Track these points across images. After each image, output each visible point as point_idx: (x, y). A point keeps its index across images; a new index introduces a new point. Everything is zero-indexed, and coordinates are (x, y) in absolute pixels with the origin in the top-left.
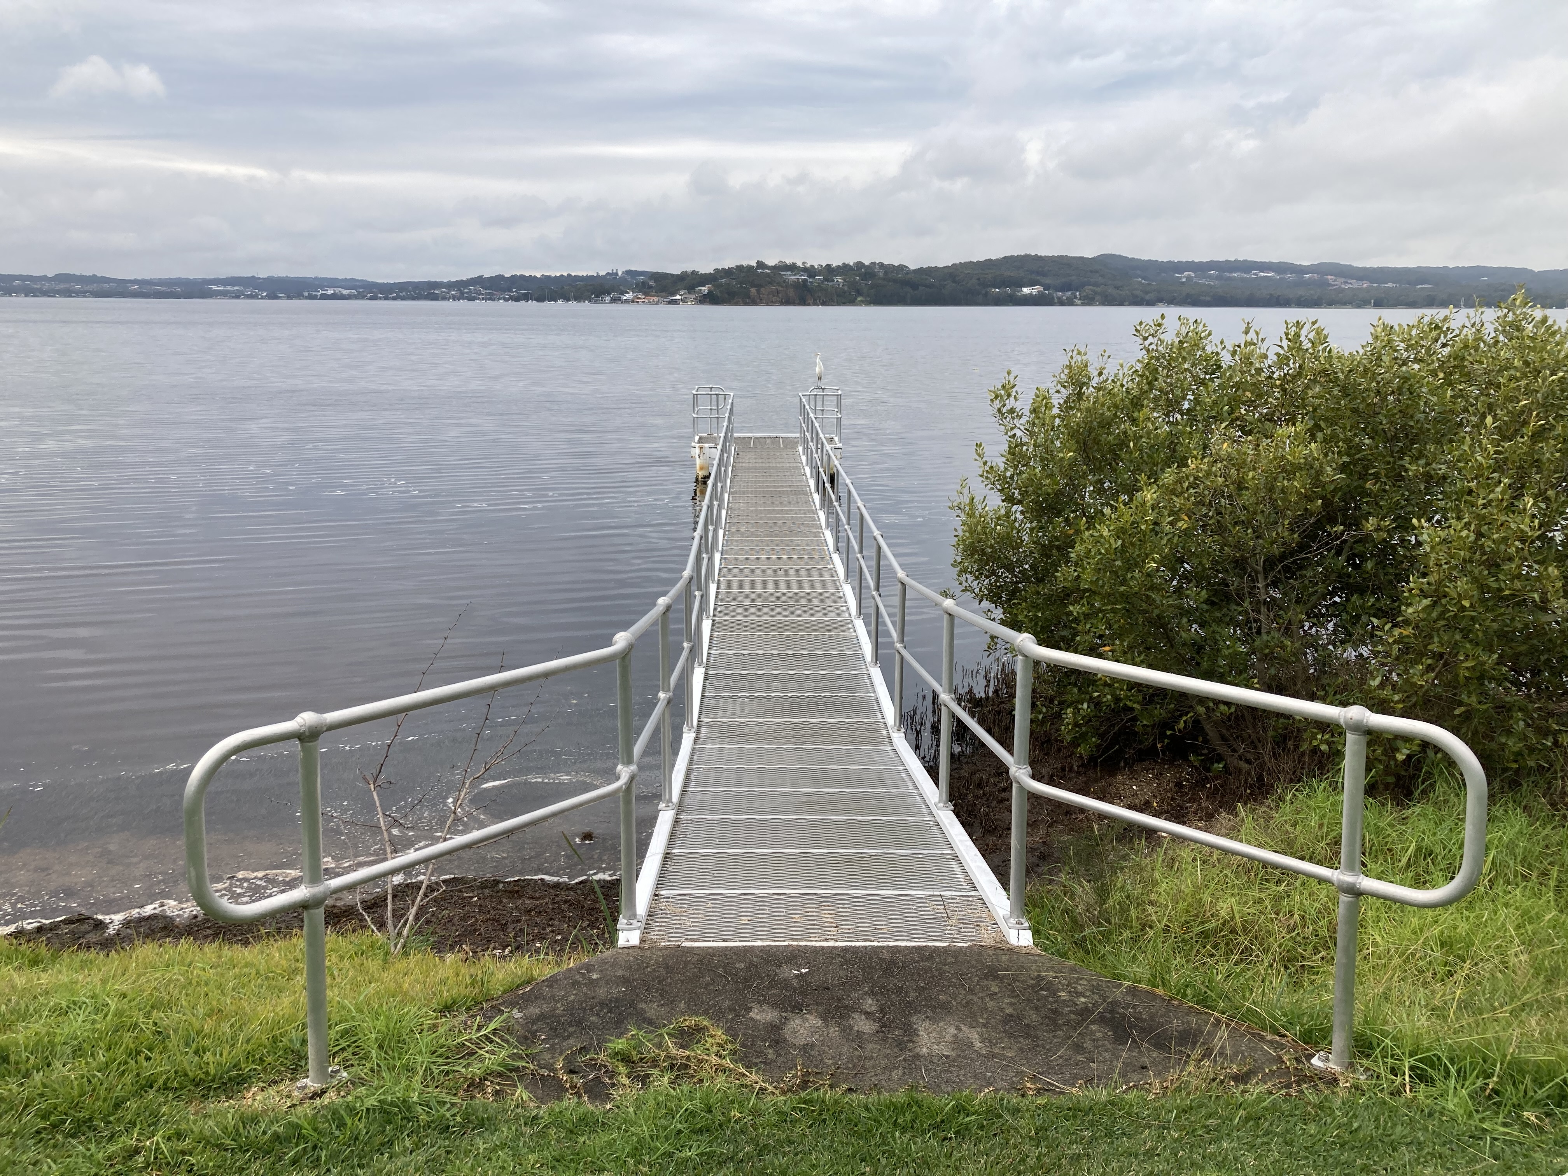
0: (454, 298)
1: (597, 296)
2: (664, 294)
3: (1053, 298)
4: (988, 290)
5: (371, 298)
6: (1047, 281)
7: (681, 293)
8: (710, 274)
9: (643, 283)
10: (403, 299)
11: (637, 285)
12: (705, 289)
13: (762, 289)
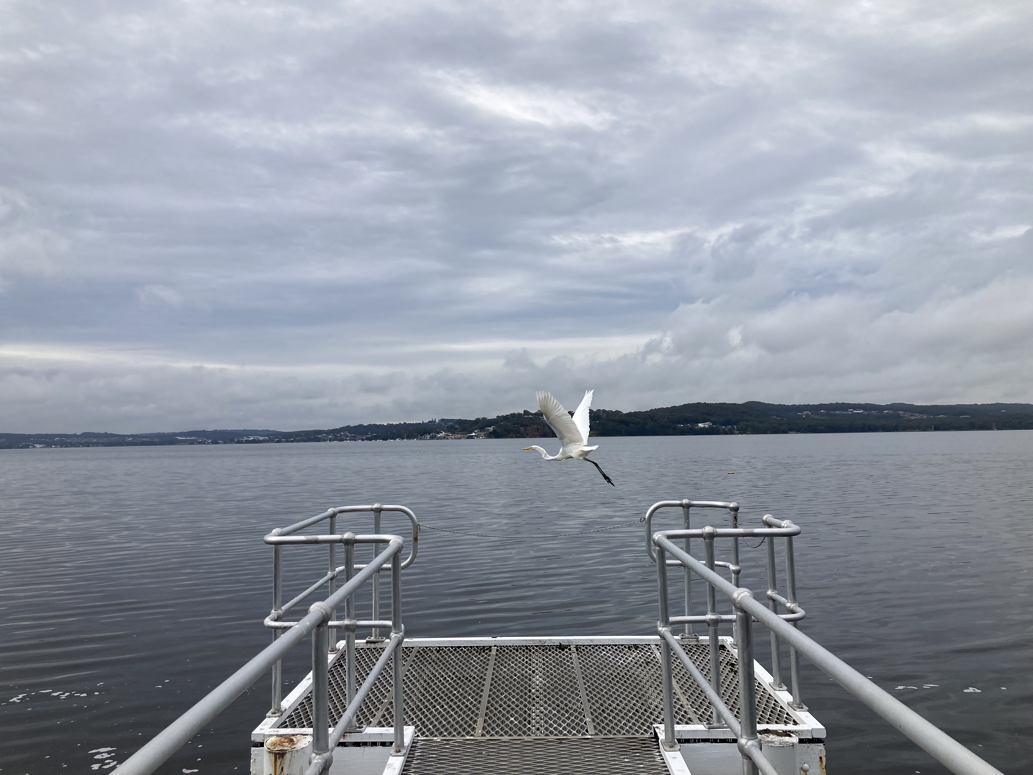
0: (330, 440)
1: (421, 435)
2: (464, 432)
3: (719, 430)
4: (675, 425)
5: (277, 442)
6: (713, 419)
7: (476, 431)
8: (494, 419)
9: (451, 426)
10: (298, 441)
11: (447, 427)
12: (491, 429)
13: (528, 428)
